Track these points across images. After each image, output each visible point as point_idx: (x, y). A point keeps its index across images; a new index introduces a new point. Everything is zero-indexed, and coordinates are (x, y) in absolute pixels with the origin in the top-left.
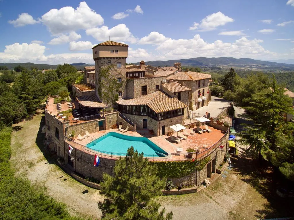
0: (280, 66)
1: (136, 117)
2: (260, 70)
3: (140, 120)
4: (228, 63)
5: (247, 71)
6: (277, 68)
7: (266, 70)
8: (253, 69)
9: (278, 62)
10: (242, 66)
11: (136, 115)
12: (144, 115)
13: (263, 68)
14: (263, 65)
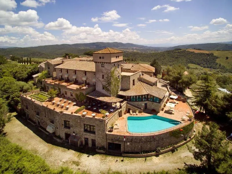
0: (150, 48)
1: (140, 103)
2: (139, 51)
3: (143, 105)
4: (119, 47)
5: (131, 52)
6: (147, 50)
7: (142, 51)
8: (135, 51)
9: (148, 46)
10: (127, 49)
11: (139, 101)
12: (145, 101)
13: (140, 50)
14: (140, 48)
